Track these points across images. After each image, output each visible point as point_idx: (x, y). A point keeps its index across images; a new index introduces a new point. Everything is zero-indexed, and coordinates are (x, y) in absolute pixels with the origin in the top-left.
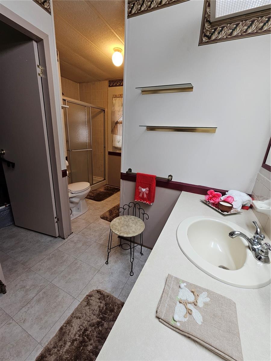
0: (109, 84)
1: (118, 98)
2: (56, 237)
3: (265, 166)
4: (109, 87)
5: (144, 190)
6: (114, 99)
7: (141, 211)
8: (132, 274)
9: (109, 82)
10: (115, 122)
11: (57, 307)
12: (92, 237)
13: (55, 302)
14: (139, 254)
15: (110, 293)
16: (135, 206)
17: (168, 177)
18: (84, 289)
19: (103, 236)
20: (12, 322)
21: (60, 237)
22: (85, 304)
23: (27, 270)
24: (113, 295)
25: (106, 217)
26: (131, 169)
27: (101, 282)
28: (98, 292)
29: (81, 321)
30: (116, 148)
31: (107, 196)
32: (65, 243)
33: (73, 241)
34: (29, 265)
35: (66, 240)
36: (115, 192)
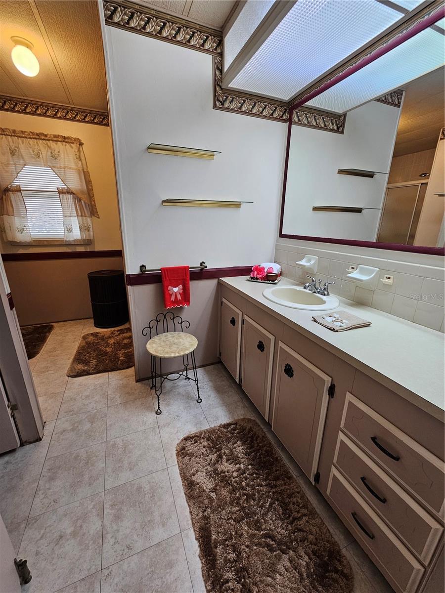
2: (13, 451)
3: (281, 235)
5: (176, 290)
7: (177, 320)
8: (200, 401)
10: (3, 189)
11: (155, 495)
12: (95, 405)
13: (145, 494)
14: (184, 381)
15: (199, 430)
16: (165, 317)
17: (201, 265)
18: (165, 453)
19: (111, 394)
20: (110, 570)
21: (24, 446)
22: (187, 458)
23: (23, 526)
24: (204, 429)
25: (84, 371)
26: (145, 265)
27: (176, 432)
28: (186, 439)
29: (202, 471)
30: (14, 245)
31: (38, 343)
32: (53, 442)
33: (64, 431)
34: (15, 518)
35: (46, 440)
36: (47, 332)
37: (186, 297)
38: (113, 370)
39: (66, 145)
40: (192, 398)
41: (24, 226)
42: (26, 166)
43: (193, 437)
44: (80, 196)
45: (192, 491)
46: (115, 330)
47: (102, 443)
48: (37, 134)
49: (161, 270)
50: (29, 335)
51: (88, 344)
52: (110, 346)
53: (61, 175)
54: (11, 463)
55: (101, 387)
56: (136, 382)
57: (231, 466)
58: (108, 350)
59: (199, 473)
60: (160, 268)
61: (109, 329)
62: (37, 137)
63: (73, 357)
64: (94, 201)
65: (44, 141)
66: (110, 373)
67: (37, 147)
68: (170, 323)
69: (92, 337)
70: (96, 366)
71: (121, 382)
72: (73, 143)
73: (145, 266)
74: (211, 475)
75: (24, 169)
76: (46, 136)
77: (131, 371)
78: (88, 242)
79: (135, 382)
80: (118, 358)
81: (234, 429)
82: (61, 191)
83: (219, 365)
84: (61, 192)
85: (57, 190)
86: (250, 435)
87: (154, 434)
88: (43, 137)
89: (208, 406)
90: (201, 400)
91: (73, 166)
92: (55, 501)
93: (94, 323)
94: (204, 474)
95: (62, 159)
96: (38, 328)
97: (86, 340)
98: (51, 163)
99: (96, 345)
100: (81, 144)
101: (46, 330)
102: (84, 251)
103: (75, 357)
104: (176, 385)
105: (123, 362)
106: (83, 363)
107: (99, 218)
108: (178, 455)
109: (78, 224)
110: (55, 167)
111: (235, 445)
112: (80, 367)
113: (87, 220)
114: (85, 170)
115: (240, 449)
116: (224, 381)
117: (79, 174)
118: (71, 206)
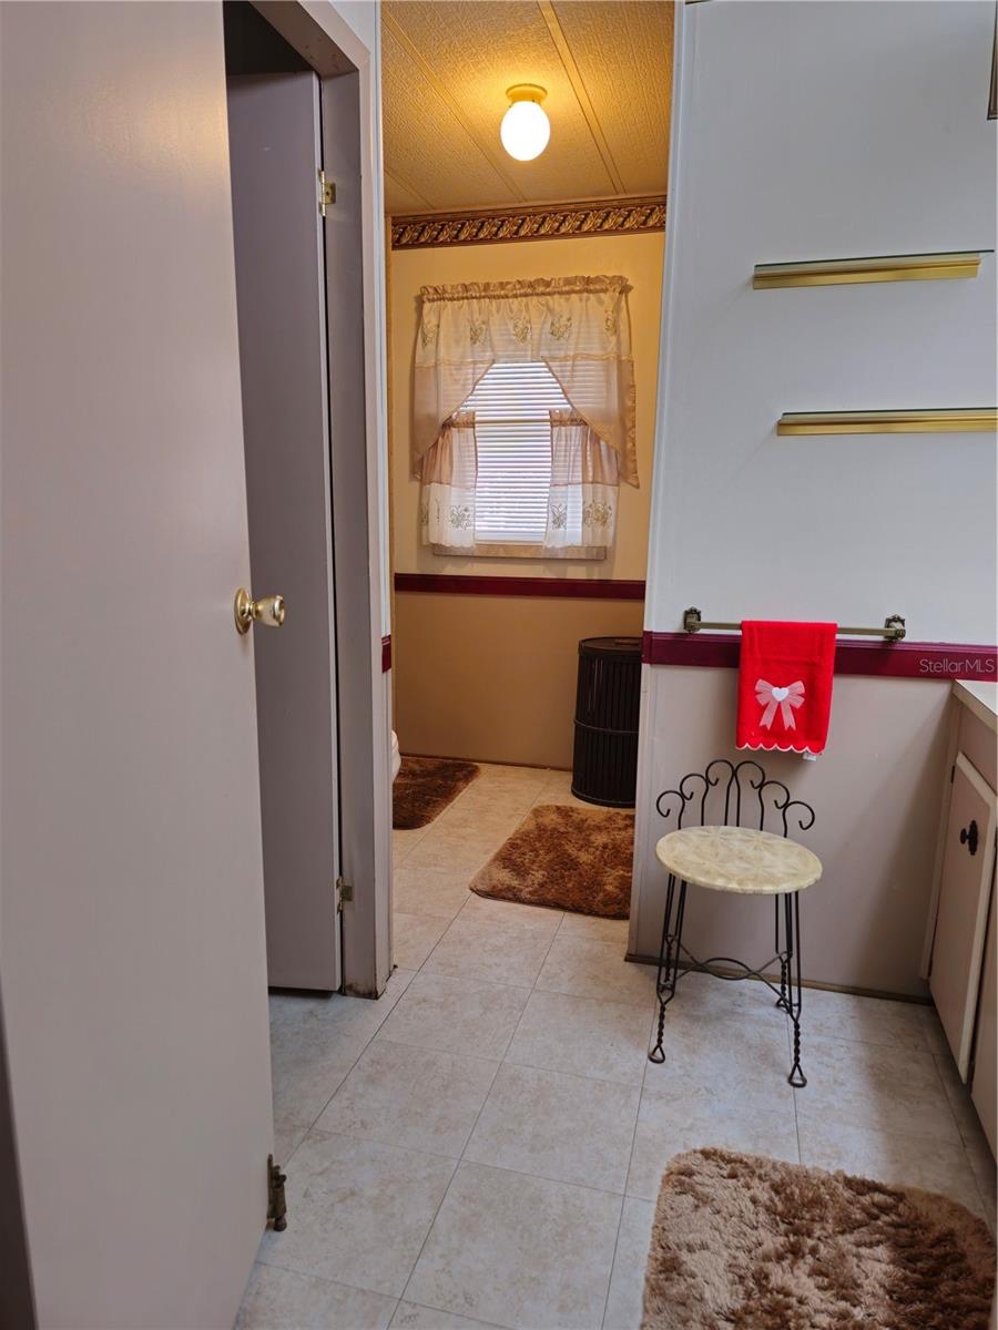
0: (394, 234)
1: (449, 303)
4: (394, 248)
5: (780, 694)
6: (427, 306)
7: (773, 794)
8: (797, 1081)
9: (394, 225)
10: (441, 422)
11: (570, 1236)
12: (506, 975)
13: (546, 1220)
14: (773, 1010)
15: (760, 1154)
16: (734, 774)
17: (888, 626)
18: (633, 1160)
19: (551, 964)
20: (414, 1312)
21: (345, 995)
22: (688, 1200)
23: (300, 1134)
24: (777, 1159)
25: (510, 888)
26: (699, 609)
27: (686, 1126)
28: (706, 1154)
29: (719, 1254)
30: (439, 555)
31: (435, 799)
32: (395, 1013)
33: (425, 1001)
34: (292, 1114)
35: (386, 1001)
36: (459, 780)
37: (813, 725)
38: (576, 909)
39: (588, 299)
40: (775, 1065)
41: (466, 510)
42: (495, 365)
43: (734, 1161)
44: (598, 428)
45: (667, 1279)
46: (618, 814)
47: (492, 1061)
48: (531, 285)
49: (743, 626)
50: (424, 777)
51: (541, 828)
52: (592, 850)
53: (563, 377)
54: (316, 1016)
55: (535, 939)
56: (626, 960)
57: (821, 1294)
58: (584, 857)
59: (705, 1253)
60: (739, 622)
61: (605, 809)
62: (529, 291)
63: (496, 851)
64: (633, 440)
65: (543, 299)
66: (567, 914)
67: (524, 313)
68: (749, 797)
69: (554, 816)
70: (542, 885)
71: (586, 946)
72: (605, 291)
73: (698, 614)
74: (741, 1277)
75: (491, 371)
76: (548, 284)
77: (621, 929)
78: (600, 555)
79: (623, 959)
80: (601, 885)
81: (884, 1209)
82: (557, 418)
83: (922, 1012)
84: (556, 421)
85: (548, 417)
86: (935, 1252)
87: (622, 1102)
88: (541, 289)
89: (820, 1106)
90: (805, 1081)
91: (596, 351)
92: (363, 1124)
93: (573, 785)
94: (722, 1265)
95: (574, 336)
96: (447, 766)
97: (540, 820)
98: (549, 350)
99: (558, 838)
100: (625, 290)
101: (459, 774)
102: (585, 578)
103: (501, 852)
104: (740, 1010)
105: (610, 900)
106: (514, 870)
107: (638, 487)
108: (666, 1180)
109: (581, 504)
110: (554, 359)
111: (864, 1251)
112: (504, 877)
113: (605, 497)
114: (623, 358)
115: (875, 1267)
116: (916, 1061)
117: (607, 370)
118: (574, 456)
